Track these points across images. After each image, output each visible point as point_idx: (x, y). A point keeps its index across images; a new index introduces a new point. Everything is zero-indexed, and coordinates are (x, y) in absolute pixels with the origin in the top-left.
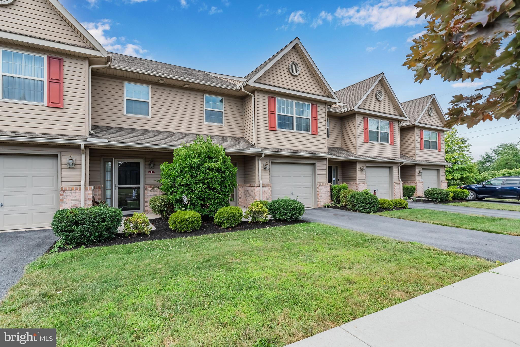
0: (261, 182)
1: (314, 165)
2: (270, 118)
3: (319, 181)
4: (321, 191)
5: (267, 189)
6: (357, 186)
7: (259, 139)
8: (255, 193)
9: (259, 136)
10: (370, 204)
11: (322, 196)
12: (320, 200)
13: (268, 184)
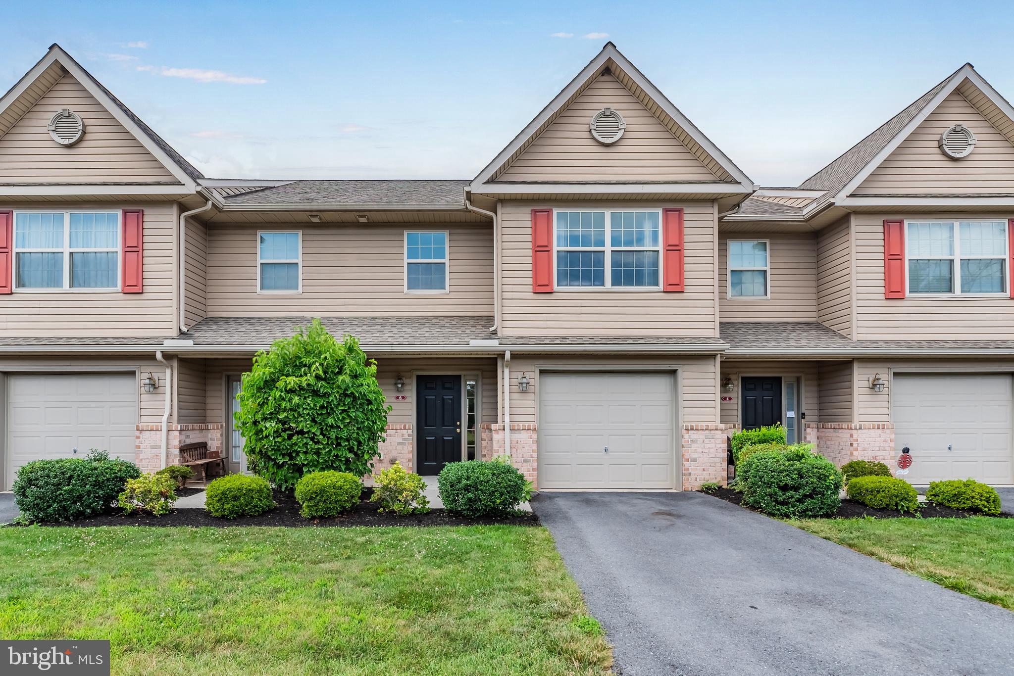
0: (507, 419)
1: (673, 373)
2: (535, 263)
3: (686, 418)
4: (694, 446)
5: (524, 436)
6: (852, 436)
7: (507, 317)
10: (796, 489)
11: (694, 460)
12: (688, 469)
13: (527, 425)
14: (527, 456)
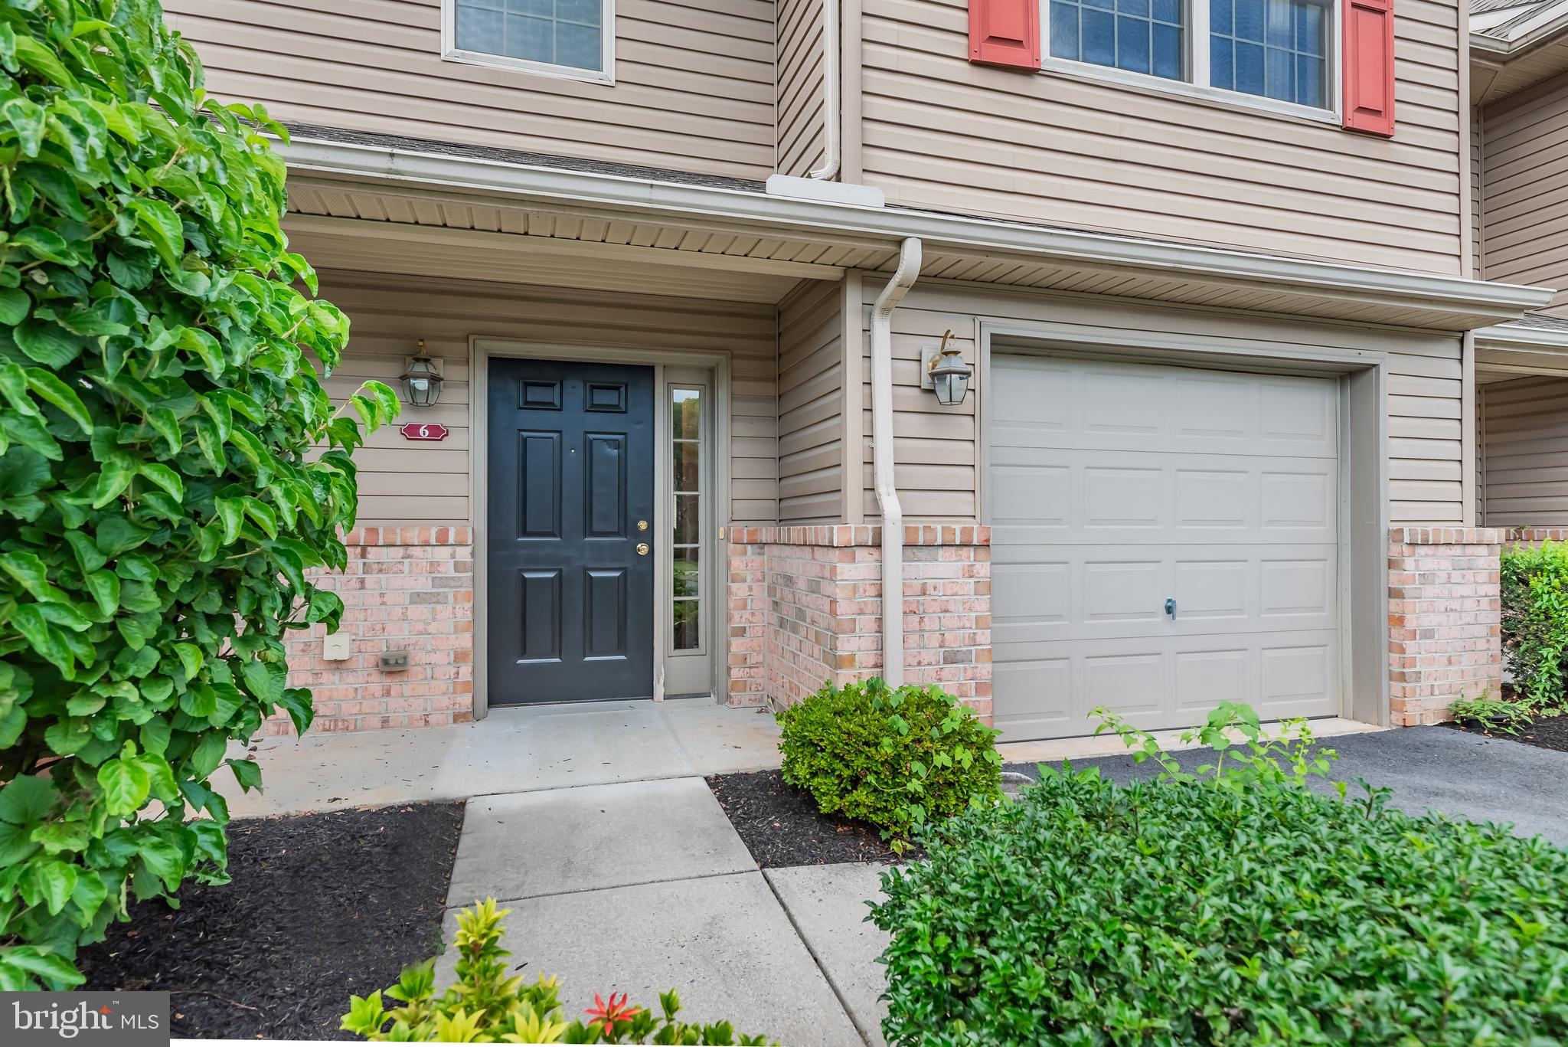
0: (891, 505)
3: (1402, 511)
4: (1429, 591)
5: (946, 567)
7: (879, 134)
8: (833, 602)
9: (878, 108)
11: (1428, 634)
12: (1412, 662)
13: (958, 528)
14: (954, 642)
